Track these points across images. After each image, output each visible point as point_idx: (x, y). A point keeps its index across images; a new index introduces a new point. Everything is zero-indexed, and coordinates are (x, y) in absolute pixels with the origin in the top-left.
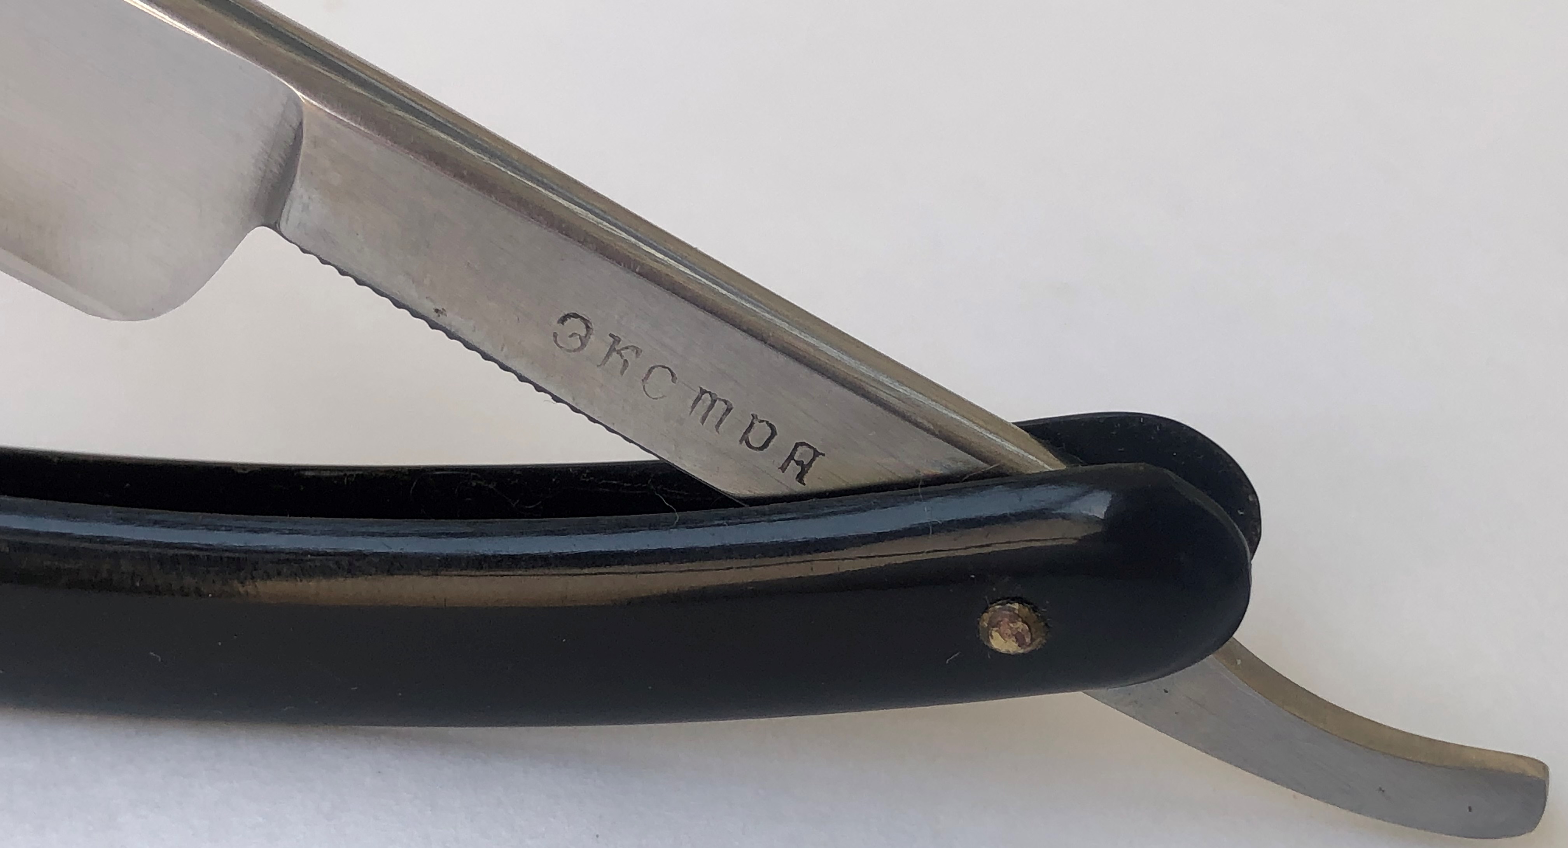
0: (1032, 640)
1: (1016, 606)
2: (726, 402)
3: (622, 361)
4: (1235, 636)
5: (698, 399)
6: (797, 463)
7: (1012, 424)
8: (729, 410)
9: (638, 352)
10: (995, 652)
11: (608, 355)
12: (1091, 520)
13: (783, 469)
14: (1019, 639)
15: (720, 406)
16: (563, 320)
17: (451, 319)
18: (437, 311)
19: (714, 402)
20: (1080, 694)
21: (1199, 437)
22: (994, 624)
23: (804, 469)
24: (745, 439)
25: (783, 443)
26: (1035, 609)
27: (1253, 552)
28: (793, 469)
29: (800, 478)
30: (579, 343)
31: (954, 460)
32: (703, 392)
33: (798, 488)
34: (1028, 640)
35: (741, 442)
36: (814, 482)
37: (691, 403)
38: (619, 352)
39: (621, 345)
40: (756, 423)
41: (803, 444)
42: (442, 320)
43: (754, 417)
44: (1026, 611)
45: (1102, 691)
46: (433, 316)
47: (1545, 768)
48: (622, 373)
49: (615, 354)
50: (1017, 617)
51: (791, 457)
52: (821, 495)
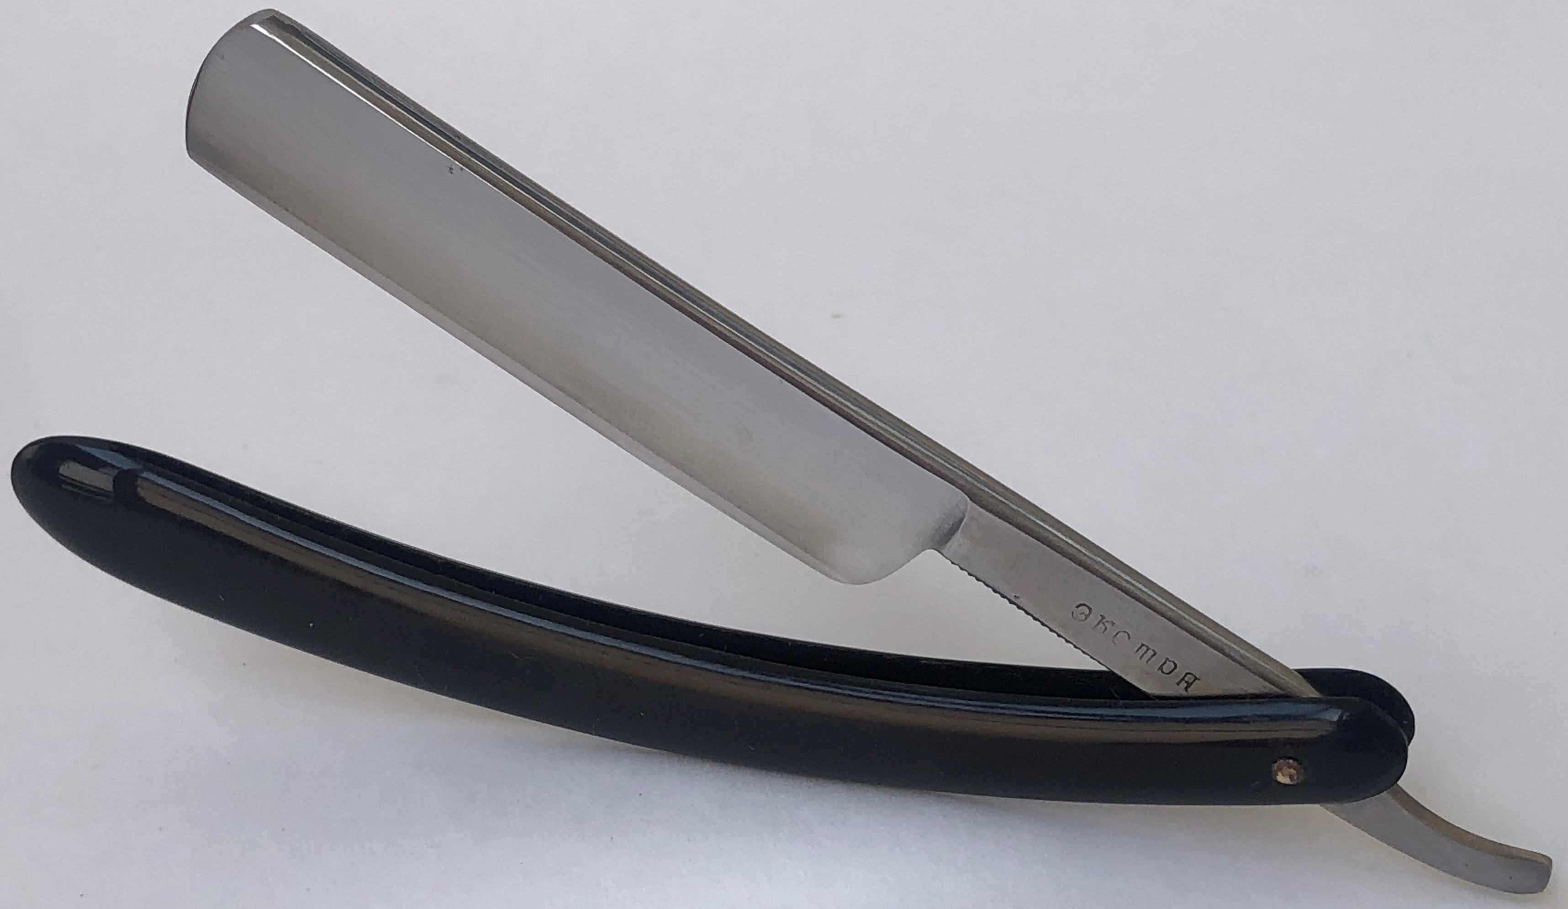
0: (1298, 778)
1: (1291, 761)
2: (1153, 650)
3: (1104, 627)
4: (1399, 783)
5: (1140, 648)
6: (1186, 682)
7: (1293, 671)
8: (1155, 654)
9: (1113, 624)
10: (1280, 783)
11: (1098, 624)
12: (1331, 722)
13: (1178, 684)
14: (1291, 777)
15: (1151, 653)
16: (1078, 607)
17: (1021, 601)
18: (1015, 596)
19: (1148, 650)
20: (1318, 806)
21: (1386, 685)
22: (1280, 769)
23: (1189, 685)
24: (1161, 668)
25: (1180, 672)
26: (1300, 764)
27: (1410, 742)
28: (1184, 684)
29: (1186, 689)
30: (1084, 618)
31: (1265, 688)
32: (1143, 645)
33: (1184, 693)
34: (1296, 778)
35: (1158, 670)
36: (1193, 691)
37: (1136, 649)
38: (1104, 624)
39: (1104, 621)
40: (1168, 662)
41: (1189, 673)
42: (1017, 601)
43: (1167, 659)
44: (1295, 764)
45: (1331, 806)
46: (1013, 599)
47: (1550, 860)
48: (1104, 632)
49: (1101, 624)
50: (1290, 767)
51: (1183, 679)
52: (1195, 698)
